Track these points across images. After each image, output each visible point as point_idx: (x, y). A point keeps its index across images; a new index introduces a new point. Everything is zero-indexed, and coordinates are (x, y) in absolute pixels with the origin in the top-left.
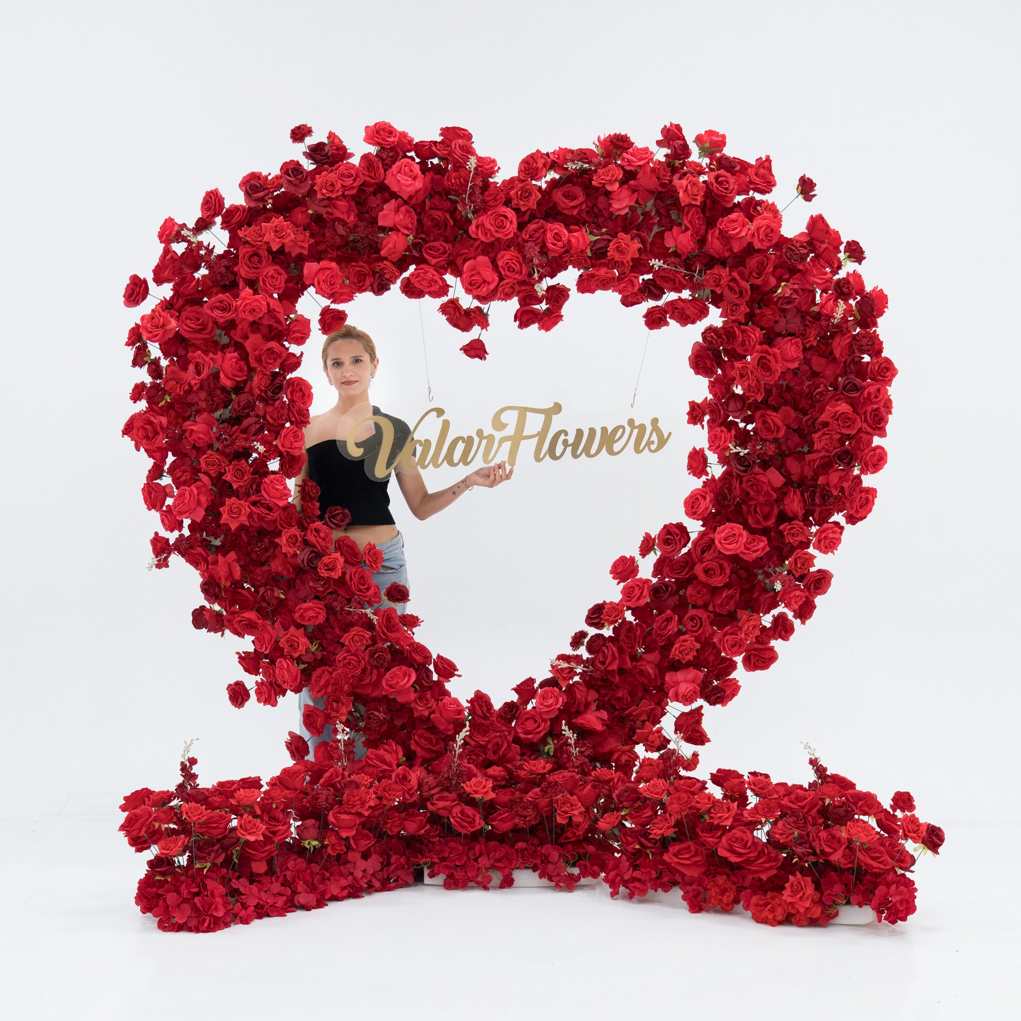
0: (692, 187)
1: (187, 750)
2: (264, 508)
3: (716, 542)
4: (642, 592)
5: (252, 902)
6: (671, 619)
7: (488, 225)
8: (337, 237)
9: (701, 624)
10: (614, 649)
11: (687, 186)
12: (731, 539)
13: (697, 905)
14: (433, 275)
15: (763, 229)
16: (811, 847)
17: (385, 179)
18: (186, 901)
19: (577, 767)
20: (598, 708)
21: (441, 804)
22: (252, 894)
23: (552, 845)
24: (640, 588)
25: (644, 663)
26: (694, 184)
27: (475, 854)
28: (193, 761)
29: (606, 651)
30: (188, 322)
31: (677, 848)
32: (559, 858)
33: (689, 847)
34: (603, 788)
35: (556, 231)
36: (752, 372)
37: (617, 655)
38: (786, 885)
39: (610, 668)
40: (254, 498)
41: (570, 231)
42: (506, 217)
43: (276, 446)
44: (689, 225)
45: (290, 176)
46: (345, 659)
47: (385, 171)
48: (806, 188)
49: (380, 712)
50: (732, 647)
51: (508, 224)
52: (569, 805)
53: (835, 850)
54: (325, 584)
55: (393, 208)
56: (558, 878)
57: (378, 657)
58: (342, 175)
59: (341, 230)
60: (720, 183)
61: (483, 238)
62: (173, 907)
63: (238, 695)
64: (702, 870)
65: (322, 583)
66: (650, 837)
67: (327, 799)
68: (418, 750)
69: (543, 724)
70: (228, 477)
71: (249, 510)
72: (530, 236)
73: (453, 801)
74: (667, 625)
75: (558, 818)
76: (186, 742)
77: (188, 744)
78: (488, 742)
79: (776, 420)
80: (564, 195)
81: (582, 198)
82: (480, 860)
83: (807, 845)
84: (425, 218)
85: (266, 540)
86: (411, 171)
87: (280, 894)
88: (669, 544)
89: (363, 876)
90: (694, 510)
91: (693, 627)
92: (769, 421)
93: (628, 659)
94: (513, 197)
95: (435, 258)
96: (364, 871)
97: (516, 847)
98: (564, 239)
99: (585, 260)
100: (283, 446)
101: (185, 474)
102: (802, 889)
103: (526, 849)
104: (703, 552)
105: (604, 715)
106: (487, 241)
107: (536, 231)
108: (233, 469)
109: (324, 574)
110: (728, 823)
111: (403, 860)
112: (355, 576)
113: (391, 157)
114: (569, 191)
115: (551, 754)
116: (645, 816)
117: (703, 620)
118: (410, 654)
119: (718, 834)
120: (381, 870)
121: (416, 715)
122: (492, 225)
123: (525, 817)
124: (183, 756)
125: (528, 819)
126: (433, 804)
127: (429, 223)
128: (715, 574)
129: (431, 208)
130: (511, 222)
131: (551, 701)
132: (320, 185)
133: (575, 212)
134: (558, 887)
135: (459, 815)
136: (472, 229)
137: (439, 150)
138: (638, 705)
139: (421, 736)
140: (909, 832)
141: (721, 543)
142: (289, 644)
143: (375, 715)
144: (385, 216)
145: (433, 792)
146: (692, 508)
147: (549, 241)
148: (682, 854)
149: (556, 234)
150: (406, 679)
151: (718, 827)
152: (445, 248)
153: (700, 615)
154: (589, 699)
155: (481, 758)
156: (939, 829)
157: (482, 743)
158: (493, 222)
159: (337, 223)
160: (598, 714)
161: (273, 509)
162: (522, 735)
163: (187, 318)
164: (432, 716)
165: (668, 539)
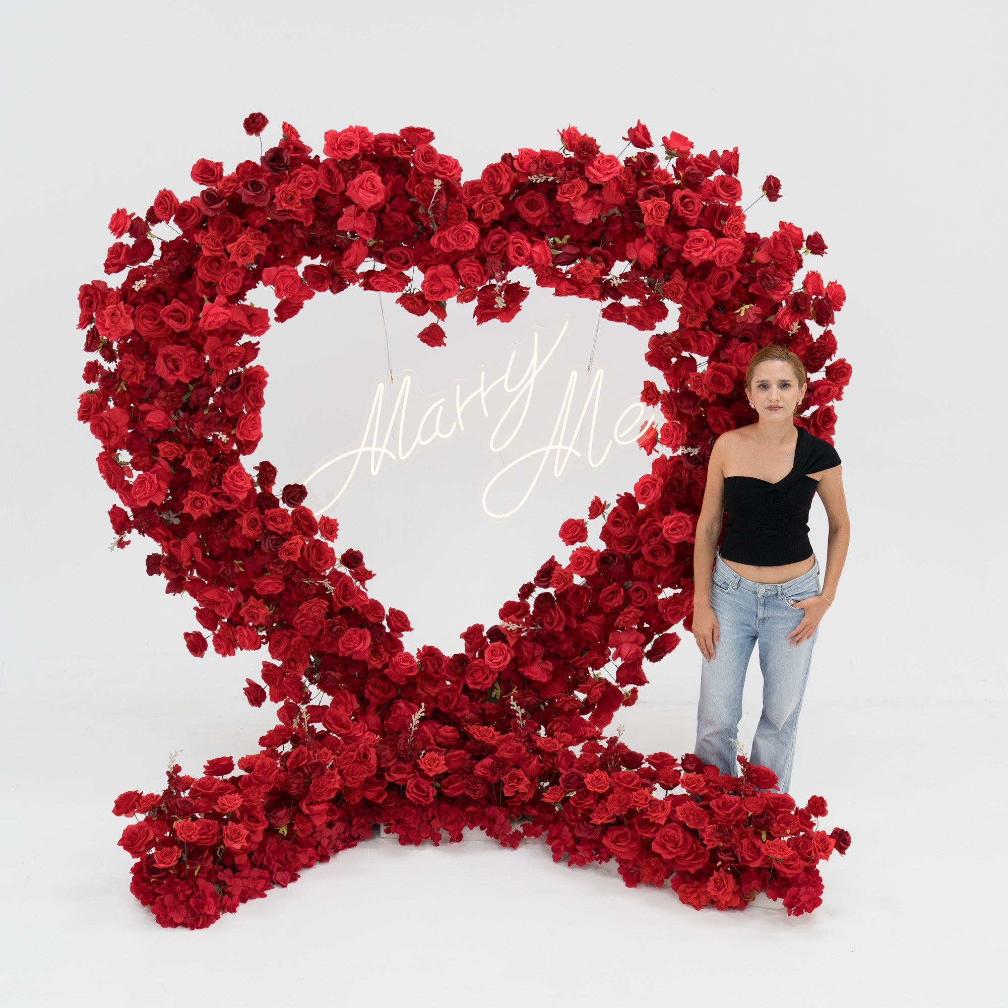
0: (656, 211)
1: (172, 759)
2: (225, 500)
3: (663, 531)
4: (590, 565)
5: (237, 892)
6: (617, 592)
7: (450, 240)
8: (295, 239)
9: (646, 596)
10: (561, 613)
11: (652, 210)
12: (678, 530)
13: (632, 879)
14: (394, 284)
15: (725, 255)
16: (734, 855)
17: (345, 191)
18: (182, 902)
19: (524, 737)
20: (544, 658)
21: (397, 777)
22: (237, 886)
23: (499, 807)
24: (588, 560)
25: (589, 625)
26: (659, 207)
27: (428, 816)
28: (177, 769)
29: (553, 614)
30: (145, 320)
31: (615, 833)
32: (506, 819)
33: (626, 833)
34: (548, 761)
35: (519, 245)
36: (705, 385)
37: (564, 619)
38: (711, 878)
39: (556, 629)
40: (215, 490)
41: (532, 242)
42: (468, 233)
43: (234, 435)
44: (651, 238)
45: (249, 190)
46: (302, 622)
47: (346, 181)
48: (772, 188)
49: (336, 671)
50: (674, 615)
51: (471, 238)
52: (516, 780)
53: (755, 860)
54: (285, 567)
55: (353, 213)
56: (504, 837)
57: (337, 630)
58: (301, 183)
59: (300, 234)
60: (685, 206)
61: (445, 250)
62: (170, 907)
63: (196, 645)
64: (637, 853)
65: (282, 566)
66: (591, 822)
67: (298, 787)
68: (372, 698)
69: (491, 676)
70: (187, 464)
71: (212, 505)
72: (492, 248)
73: (409, 774)
74: (613, 598)
75: (505, 791)
76: (171, 754)
77: (173, 755)
78: (439, 694)
79: (727, 418)
80: (526, 205)
81: (545, 208)
82: (433, 823)
83: (730, 853)
84: (385, 219)
85: (225, 521)
86: (373, 186)
87: (260, 877)
88: (618, 526)
89: (329, 843)
90: (644, 497)
91: (637, 597)
92: (721, 420)
93: (574, 621)
94: (475, 209)
95: (397, 268)
96: (329, 837)
97: (466, 810)
98: (527, 253)
99: (546, 270)
100: (241, 434)
101: (144, 459)
102: (724, 886)
103: (475, 812)
104: (650, 537)
105: (550, 666)
106: (449, 251)
107: (498, 242)
108: (193, 458)
109: (284, 558)
110: (663, 822)
111: (363, 821)
112: (312, 552)
113: (352, 170)
114: (533, 200)
115: (498, 698)
116: (587, 803)
117: (648, 593)
118: (365, 616)
119: (653, 830)
120: (344, 832)
121: (370, 668)
122: (455, 240)
123: (476, 791)
124: (169, 766)
125: (478, 792)
126: (390, 776)
127: (389, 224)
128: (660, 555)
129: (392, 210)
130: (473, 237)
131: (500, 658)
132: (279, 199)
133: (537, 223)
134: (503, 844)
135: (415, 790)
136: (434, 241)
137: (400, 154)
138: (582, 655)
139: (375, 686)
140: (819, 851)
141: (668, 533)
142: (250, 615)
143: (332, 676)
144: (345, 221)
145: (390, 764)
146: (642, 494)
147: (512, 255)
148: (620, 842)
149: (518, 247)
150: (362, 644)
151: (653, 824)
152: (406, 256)
153: (644, 588)
154: (536, 654)
155: (431, 705)
156: (847, 833)
157: (433, 695)
158: (455, 237)
159: (295, 226)
160: (544, 666)
161: (233, 501)
162: (471, 686)
163: (144, 317)
164: (386, 671)
165: (617, 522)
